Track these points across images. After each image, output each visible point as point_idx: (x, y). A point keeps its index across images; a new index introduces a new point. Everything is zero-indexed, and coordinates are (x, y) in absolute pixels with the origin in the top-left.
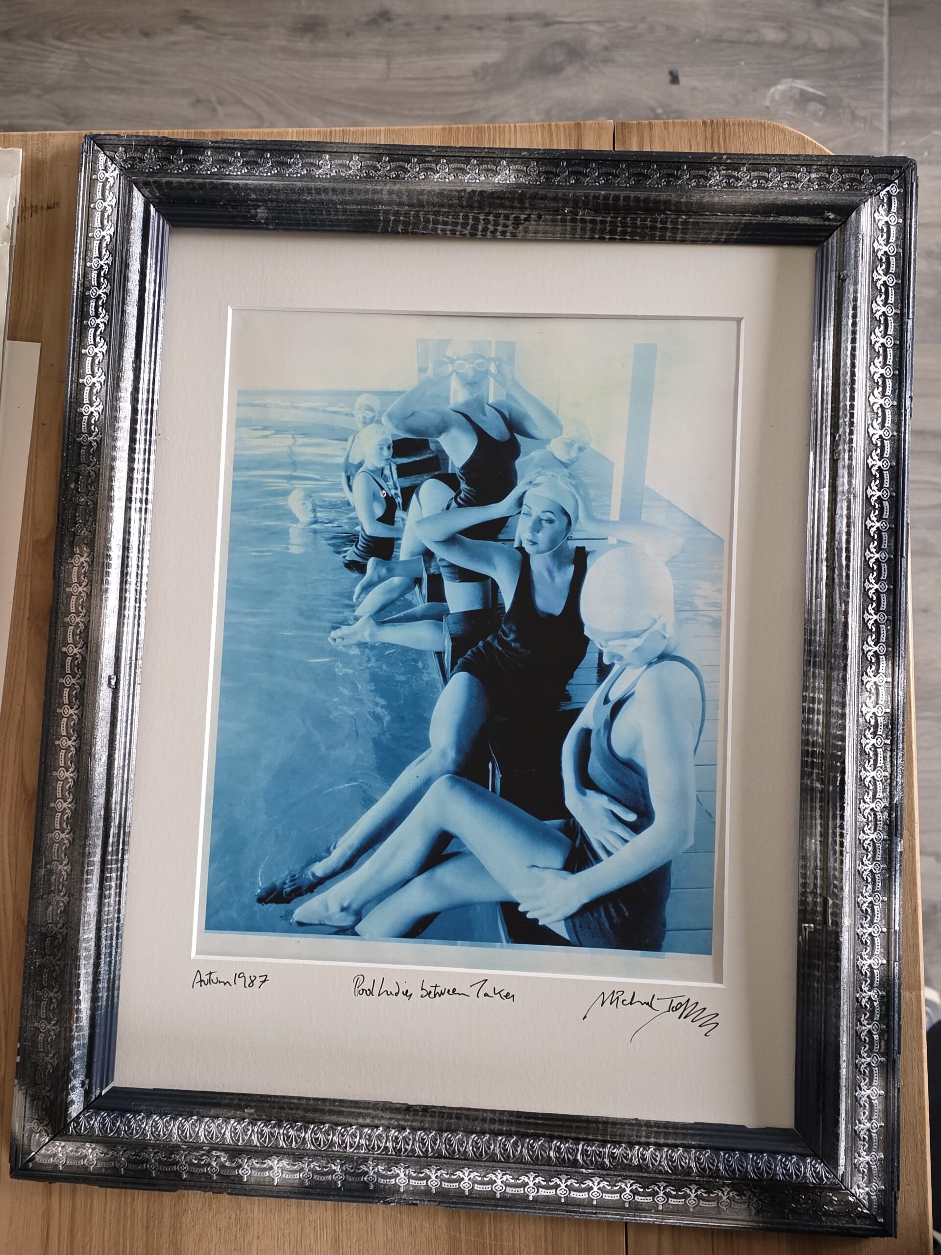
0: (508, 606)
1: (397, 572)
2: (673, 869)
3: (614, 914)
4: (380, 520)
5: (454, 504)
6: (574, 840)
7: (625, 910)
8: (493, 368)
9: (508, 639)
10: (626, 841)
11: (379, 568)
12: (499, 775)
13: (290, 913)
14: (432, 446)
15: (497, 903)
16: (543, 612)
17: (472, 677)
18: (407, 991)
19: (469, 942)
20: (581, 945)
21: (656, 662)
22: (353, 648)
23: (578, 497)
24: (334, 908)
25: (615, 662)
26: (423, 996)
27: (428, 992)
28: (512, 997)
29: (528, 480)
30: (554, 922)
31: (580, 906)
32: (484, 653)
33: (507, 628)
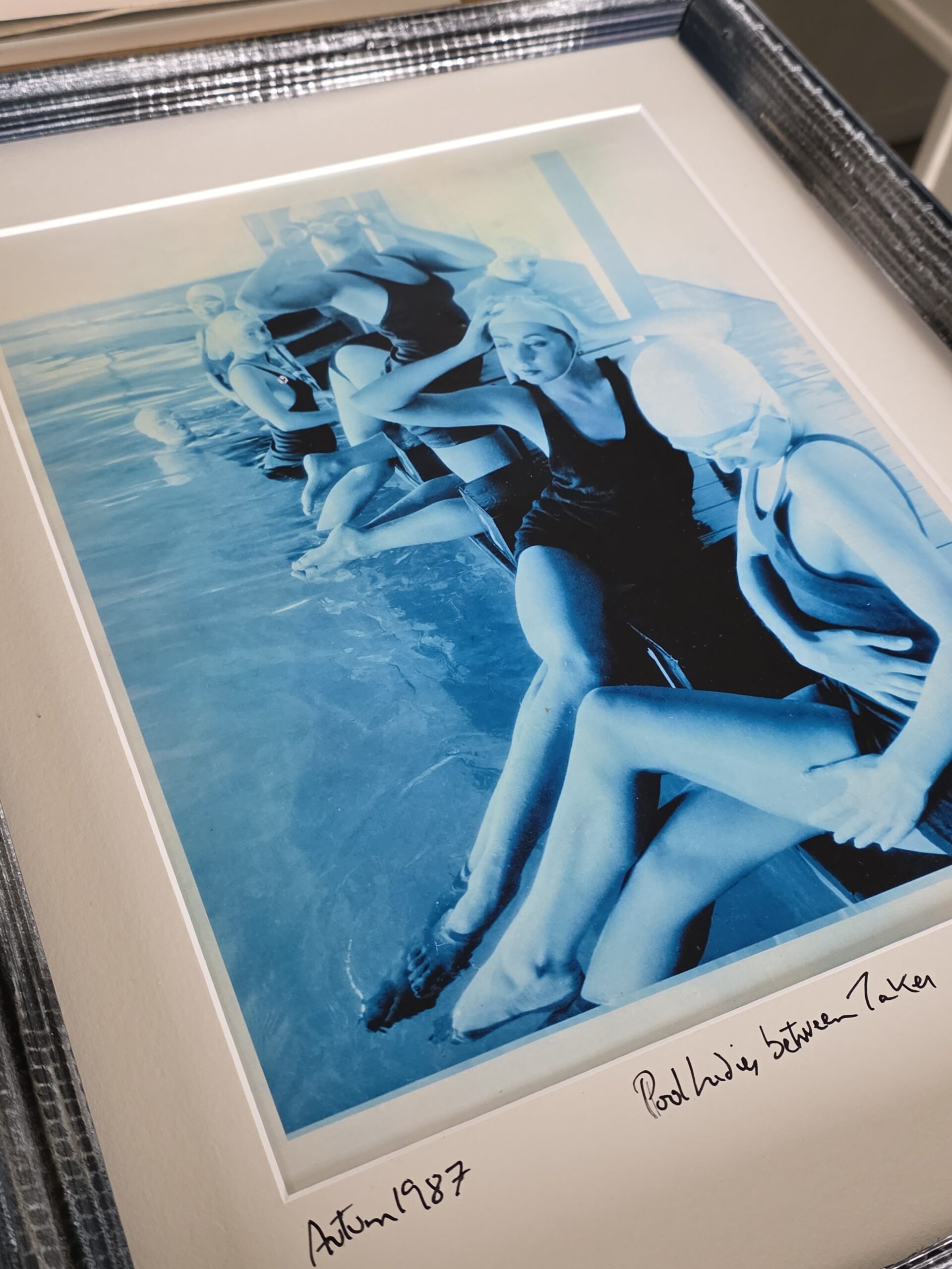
0: (545, 448)
1: (354, 462)
4: (293, 409)
5: (394, 364)
6: (846, 706)
8: (362, 220)
9: (572, 487)
10: (922, 678)
11: (325, 465)
12: (673, 662)
13: (445, 1023)
14: (326, 313)
15: (796, 847)
16: (600, 441)
17: (549, 549)
18: (744, 1060)
19: (791, 931)
21: (793, 450)
22: (339, 573)
23: (561, 310)
24: (524, 976)
25: (739, 466)
26: (777, 1055)
27: (783, 1043)
28: (928, 981)
29: (484, 311)
30: (904, 837)
31: (925, 797)
32: (548, 514)
33: (562, 475)
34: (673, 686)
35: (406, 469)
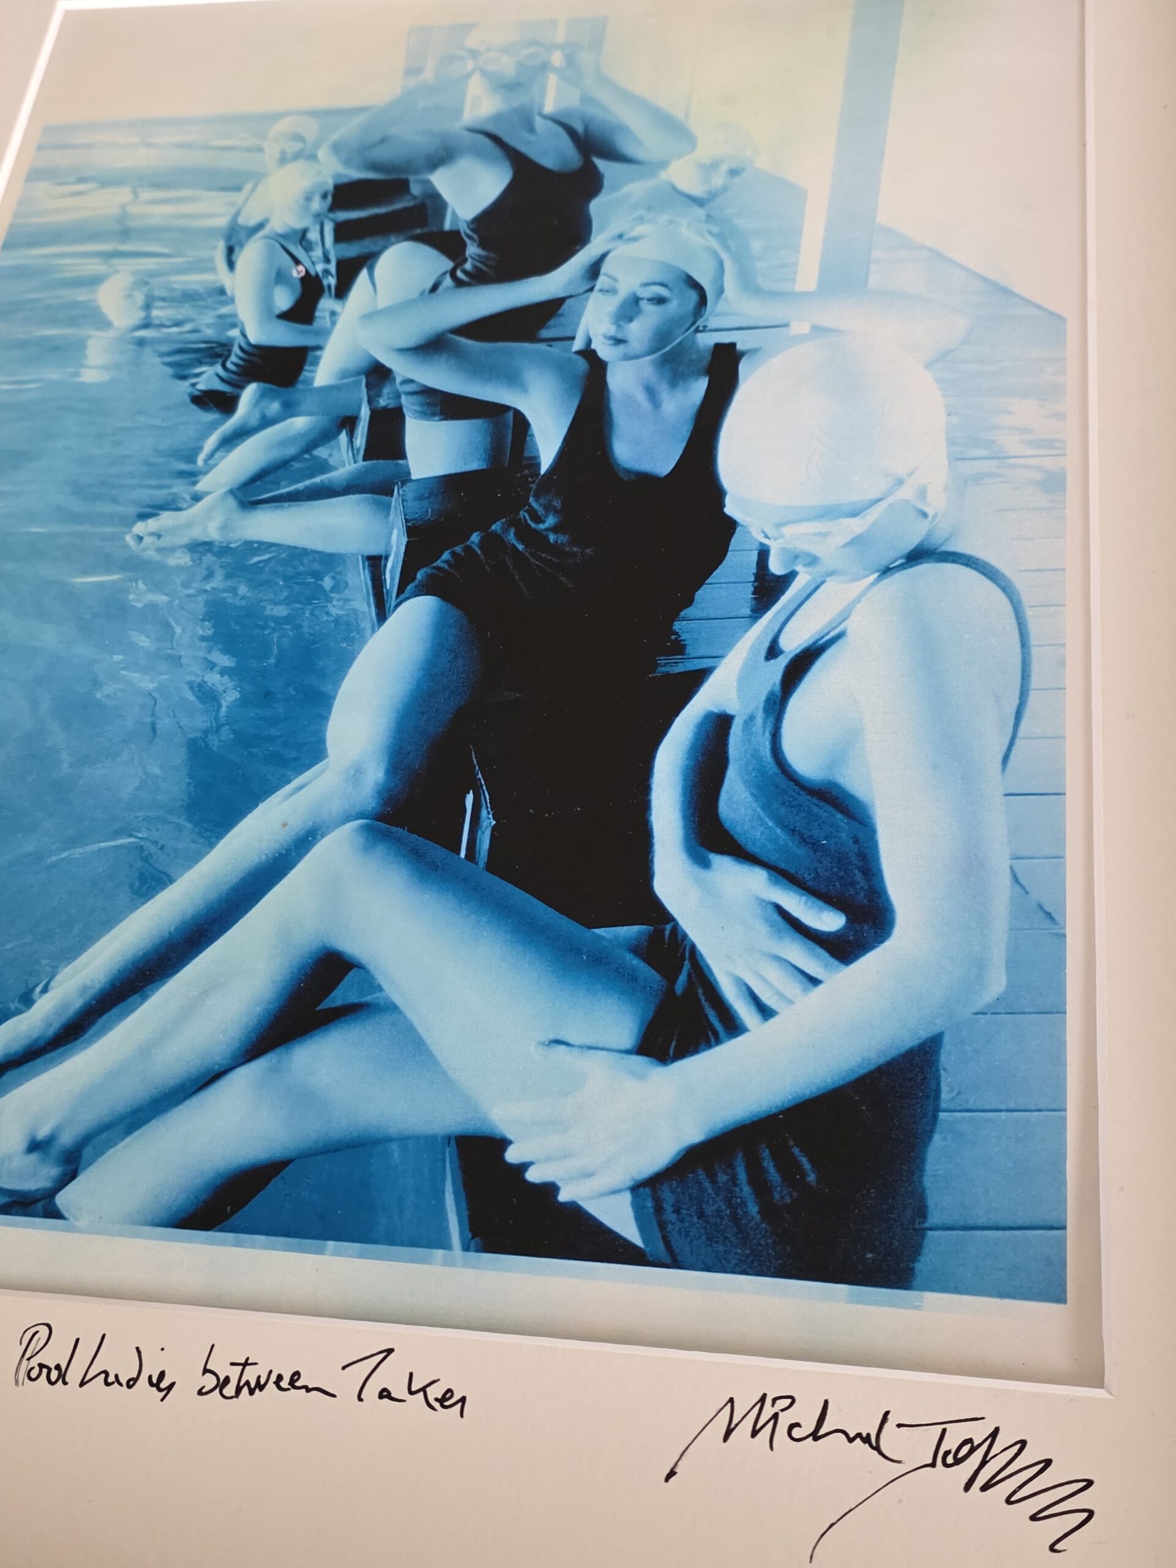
1: (303, 407)
2: (947, 1058)
3: (774, 1175)
4: (285, 316)
5: (448, 281)
6: (670, 973)
7: (807, 1166)
8: (557, 59)
9: (542, 526)
10: (814, 981)
11: (264, 403)
12: (488, 821)
14: (415, 189)
15: (448, 1138)
16: (628, 471)
17: (446, 606)
18: (162, 1375)
19: (356, 1246)
20: (675, 1262)
21: (902, 567)
22: (178, 553)
23: (724, 255)
24: (12, 1142)
25: (799, 568)
26: (204, 1391)
27: (221, 1380)
28: (460, 1405)
29: (617, 231)
30: (603, 1195)
31: (679, 1153)
32: (482, 557)
33: (541, 505)
34: (463, 854)
35: (355, 436)
